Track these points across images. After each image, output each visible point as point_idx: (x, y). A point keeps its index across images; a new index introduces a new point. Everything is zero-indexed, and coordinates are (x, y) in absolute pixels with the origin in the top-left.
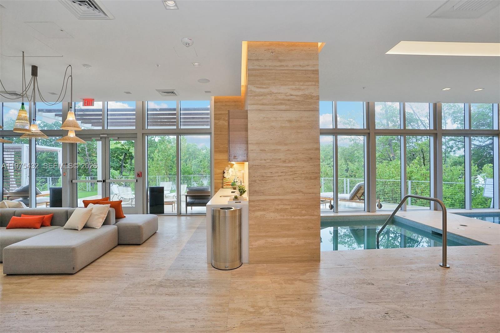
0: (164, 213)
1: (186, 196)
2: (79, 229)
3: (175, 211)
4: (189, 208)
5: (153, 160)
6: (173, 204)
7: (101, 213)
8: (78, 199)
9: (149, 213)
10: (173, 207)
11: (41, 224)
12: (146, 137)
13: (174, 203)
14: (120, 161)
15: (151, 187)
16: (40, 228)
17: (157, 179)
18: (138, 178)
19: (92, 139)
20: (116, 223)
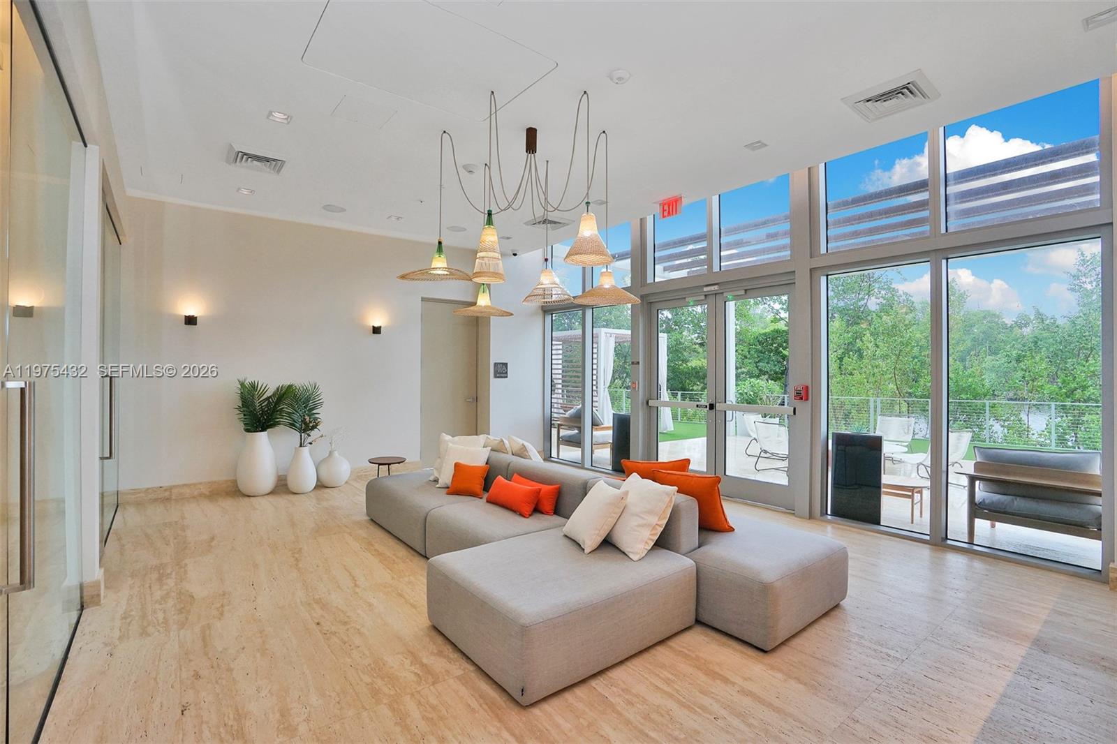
0: (878, 523)
1: (972, 479)
2: (587, 551)
3: (923, 523)
4: (982, 525)
5: (861, 357)
6: (917, 497)
7: (650, 512)
8: (659, 443)
9: (829, 512)
10: (917, 507)
11: (534, 506)
12: (823, 279)
13: (920, 492)
14: (784, 359)
15: (836, 433)
16: (530, 515)
17: (872, 404)
18: (798, 404)
19: (687, 300)
20: (699, 547)
